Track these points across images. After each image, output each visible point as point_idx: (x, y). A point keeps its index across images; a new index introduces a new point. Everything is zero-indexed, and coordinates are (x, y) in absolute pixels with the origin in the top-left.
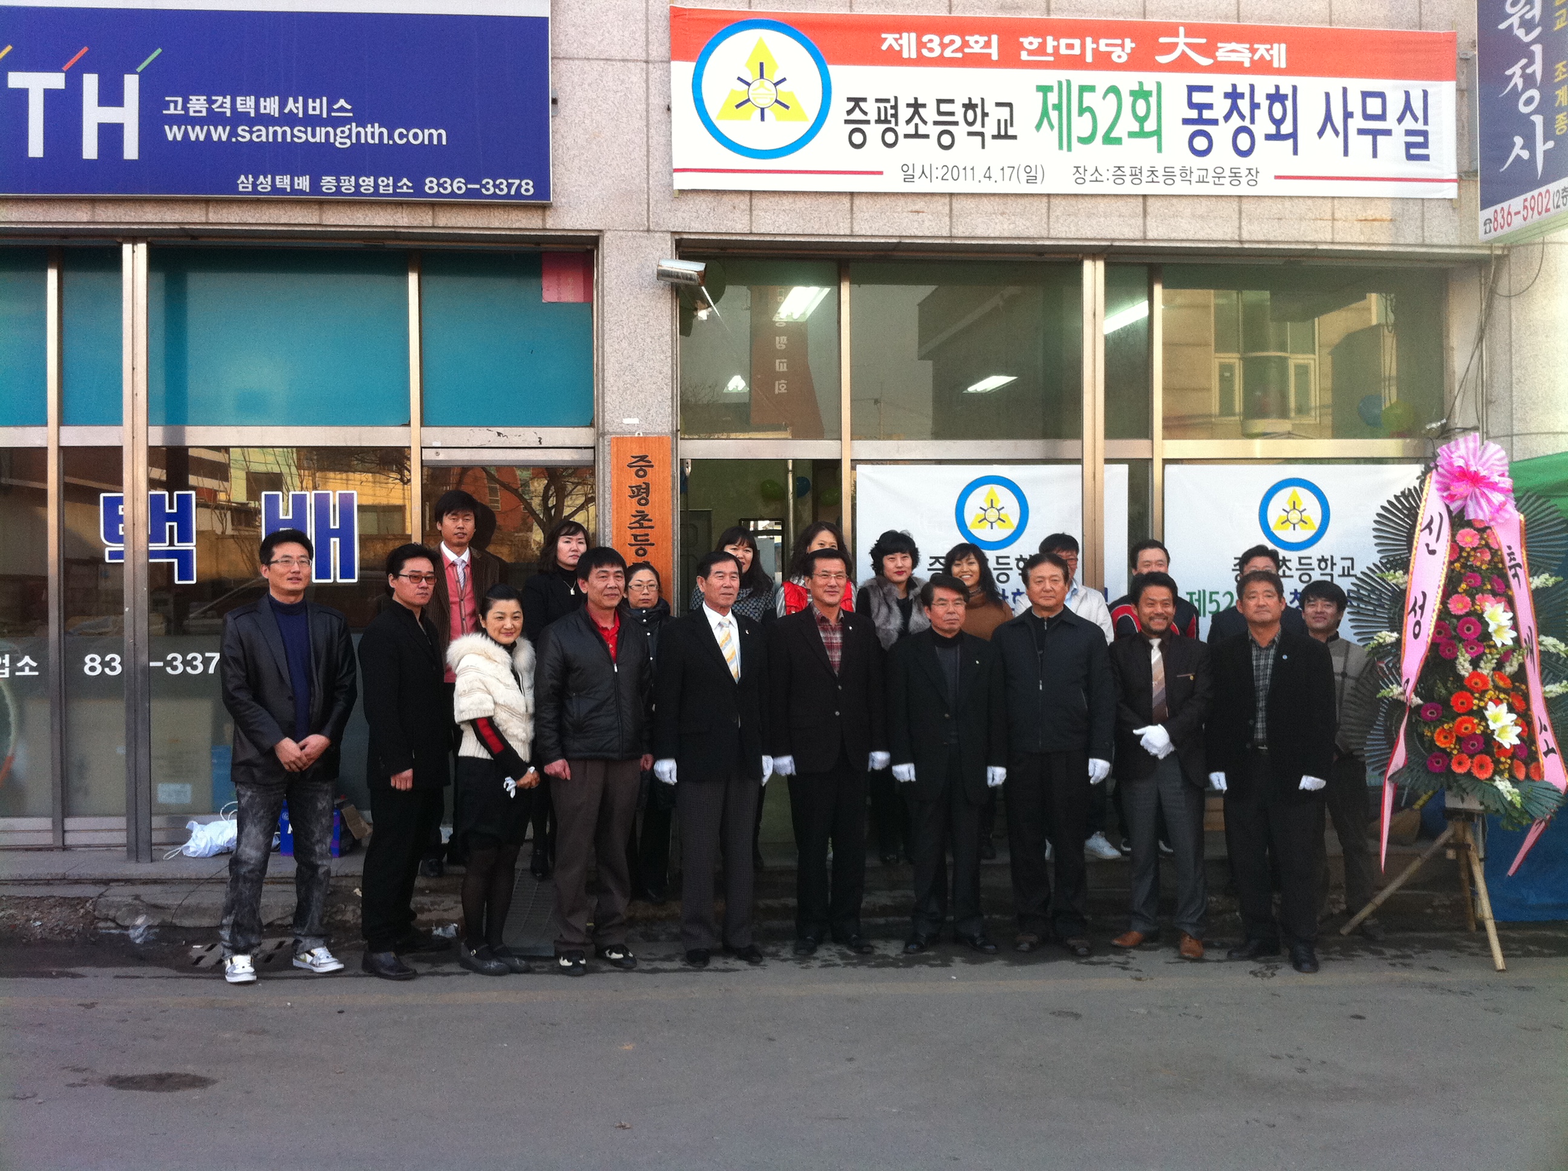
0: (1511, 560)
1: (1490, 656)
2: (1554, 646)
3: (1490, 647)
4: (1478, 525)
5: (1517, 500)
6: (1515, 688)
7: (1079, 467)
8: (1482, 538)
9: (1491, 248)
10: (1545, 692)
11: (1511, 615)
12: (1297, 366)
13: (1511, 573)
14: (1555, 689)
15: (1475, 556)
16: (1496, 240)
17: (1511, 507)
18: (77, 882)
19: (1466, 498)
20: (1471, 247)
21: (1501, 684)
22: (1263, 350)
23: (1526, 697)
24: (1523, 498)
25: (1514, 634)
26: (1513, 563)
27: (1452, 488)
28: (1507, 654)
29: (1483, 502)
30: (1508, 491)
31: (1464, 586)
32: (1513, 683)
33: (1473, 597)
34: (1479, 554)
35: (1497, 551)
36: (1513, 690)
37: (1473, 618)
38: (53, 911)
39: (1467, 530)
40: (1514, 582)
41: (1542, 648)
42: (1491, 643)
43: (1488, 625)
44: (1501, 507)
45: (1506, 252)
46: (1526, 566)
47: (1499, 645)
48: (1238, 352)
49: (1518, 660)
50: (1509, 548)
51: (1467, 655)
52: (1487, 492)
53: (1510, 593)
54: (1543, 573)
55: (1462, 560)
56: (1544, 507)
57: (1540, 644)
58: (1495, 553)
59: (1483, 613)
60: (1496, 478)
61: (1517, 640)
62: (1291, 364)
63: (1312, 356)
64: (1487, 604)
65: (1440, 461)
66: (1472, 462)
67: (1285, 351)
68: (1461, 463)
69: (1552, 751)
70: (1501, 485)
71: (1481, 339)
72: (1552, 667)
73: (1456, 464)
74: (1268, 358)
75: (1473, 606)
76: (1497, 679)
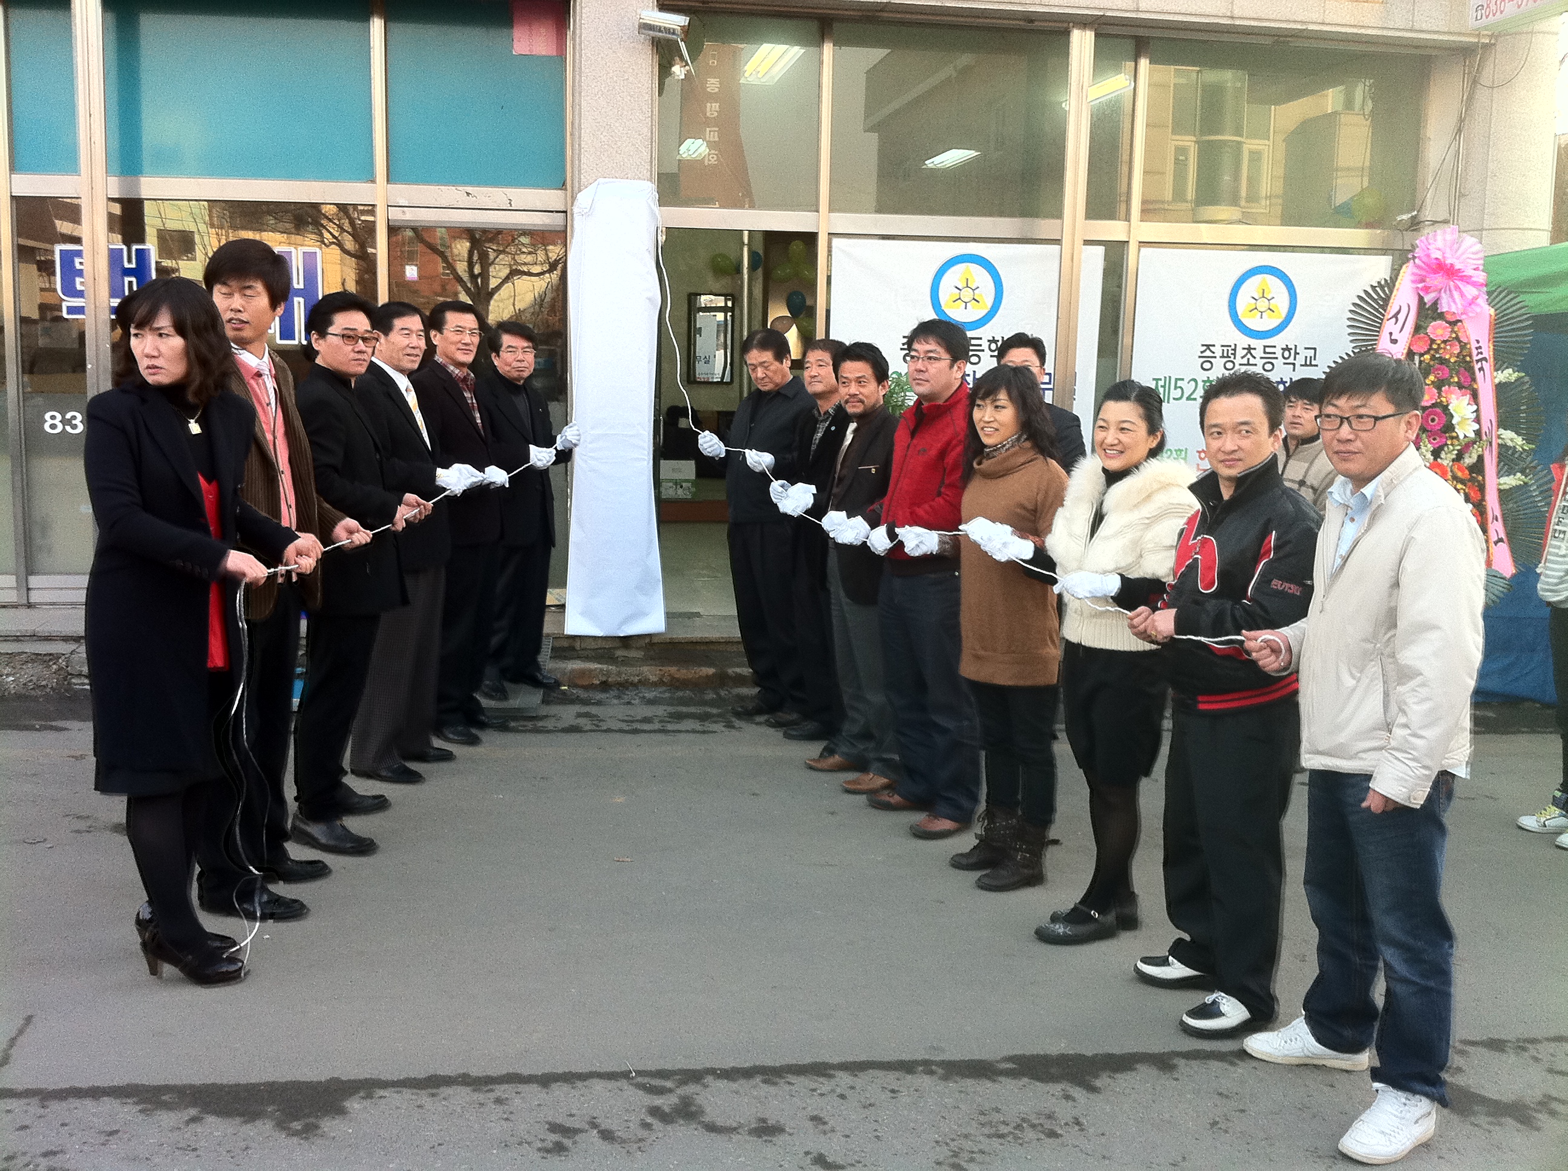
0: (1478, 353)
1: (1451, 447)
2: (1512, 440)
3: (1452, 438)
4: (1449, 317)
5: (1489, 293)
6: (1472, 480)
7: (1058, 247)
8: (1453, 331)
9: (1478, 35)
10: (1500, 484)
11: (1475, 407)
12: (1251, 152)
13: (1477, 366)
14: (1511, 481)
15: (1445, 349)
16: (1486, 28)
17: (1482, 301)
18: (48, 639)
19: (1441, 290)
20: (1459, 34)
21: (1459, 474)
22: (1217, 133)
23: (1482, 488)
24: (1496, 293)
25: (1476, 427)
26: (1480, 356)
27: (1428, 280)
28: (1469, 445)
29: (1456, 295)
30: (1482, 285)
31: (1432, 378)
32: (1470, 474)
33: (1439, 389)
34: (1448, 347)
35: (1466, 344)
36: (1469, 481)
37: (1438, 410)
38: (24, 667)
39: (1439, 322)
40: (1479, 375)
41: (1500, 441)
42: (1454, 434)
43: (1452, 416)
44: (1473, 302)
45: (1492, 41)
46: (1492, 360)
47: (1461, 437)
48: (1195, 136)
49: (1477, 451)
50: (1478, 342)
51: (1429, 446)
52: (1461, 286)
53: (1475, 386)
54: (1507, 368)
55: (1432, 352)
56: (1512, 303)
57: (1499, 437)
58: (1463, 346)
59: (1448, 405)
60: (1470, 272)
61: (1478, 433)
62: (1246, 148)
63: (1266, 142)
64: (1453, 396)
65: (1418, 252)
66: (1447, 255)
67: (1241, 136)
68: (1437, 255)
69: (1500, 540)
70: (1473, 279)
71: (1459, 131)
72: (1508, 460)
73: (1433, 256)
74: (1225, 142)
75: (1439, 398)
76: (1456, 470)
